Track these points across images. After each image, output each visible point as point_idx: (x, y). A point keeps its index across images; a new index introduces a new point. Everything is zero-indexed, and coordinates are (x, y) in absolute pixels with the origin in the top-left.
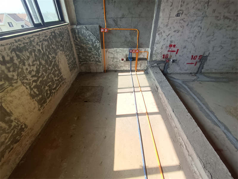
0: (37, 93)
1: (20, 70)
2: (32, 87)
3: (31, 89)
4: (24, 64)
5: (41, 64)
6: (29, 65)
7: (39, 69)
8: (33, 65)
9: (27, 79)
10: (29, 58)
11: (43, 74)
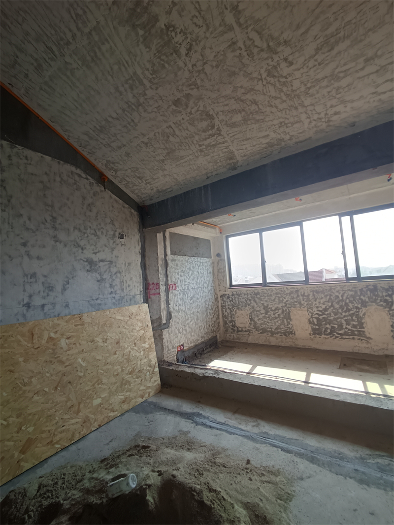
0: (316, 323)
1: (310, 303)
2: (314, 316)
3: (312, 317)
4: (315, 300)
5: (332, 305)
6: (320, 303)
7: (328, 309)
8: (323, 304)
9: (312, 310)
10: (322, 298)
11: (330, 314)
